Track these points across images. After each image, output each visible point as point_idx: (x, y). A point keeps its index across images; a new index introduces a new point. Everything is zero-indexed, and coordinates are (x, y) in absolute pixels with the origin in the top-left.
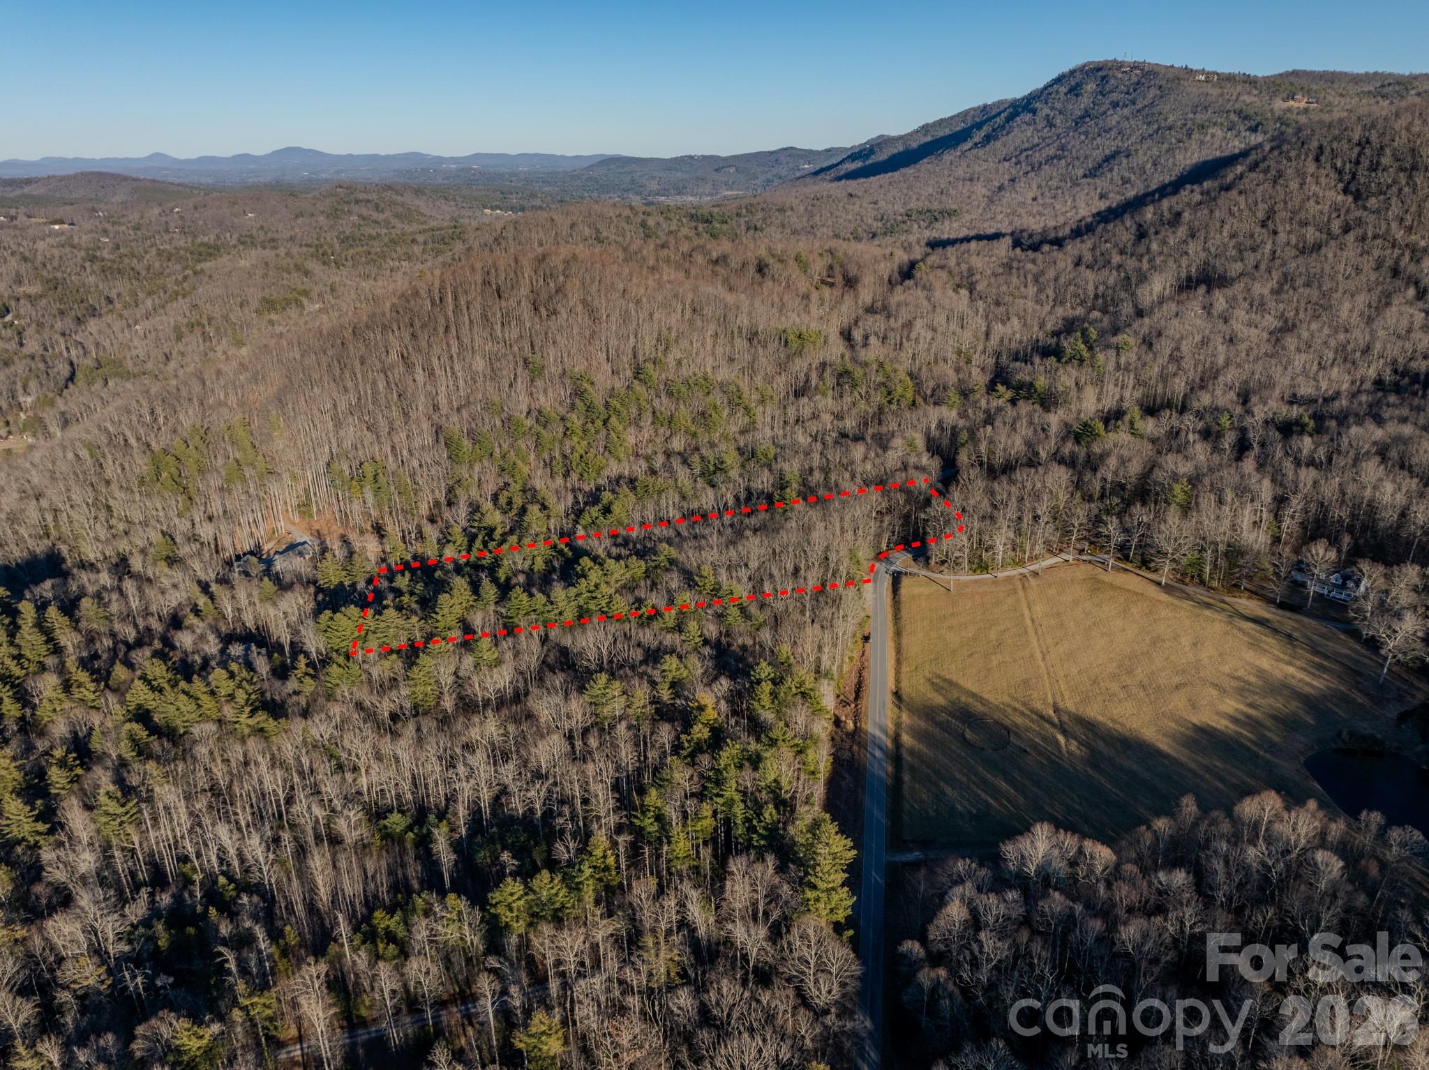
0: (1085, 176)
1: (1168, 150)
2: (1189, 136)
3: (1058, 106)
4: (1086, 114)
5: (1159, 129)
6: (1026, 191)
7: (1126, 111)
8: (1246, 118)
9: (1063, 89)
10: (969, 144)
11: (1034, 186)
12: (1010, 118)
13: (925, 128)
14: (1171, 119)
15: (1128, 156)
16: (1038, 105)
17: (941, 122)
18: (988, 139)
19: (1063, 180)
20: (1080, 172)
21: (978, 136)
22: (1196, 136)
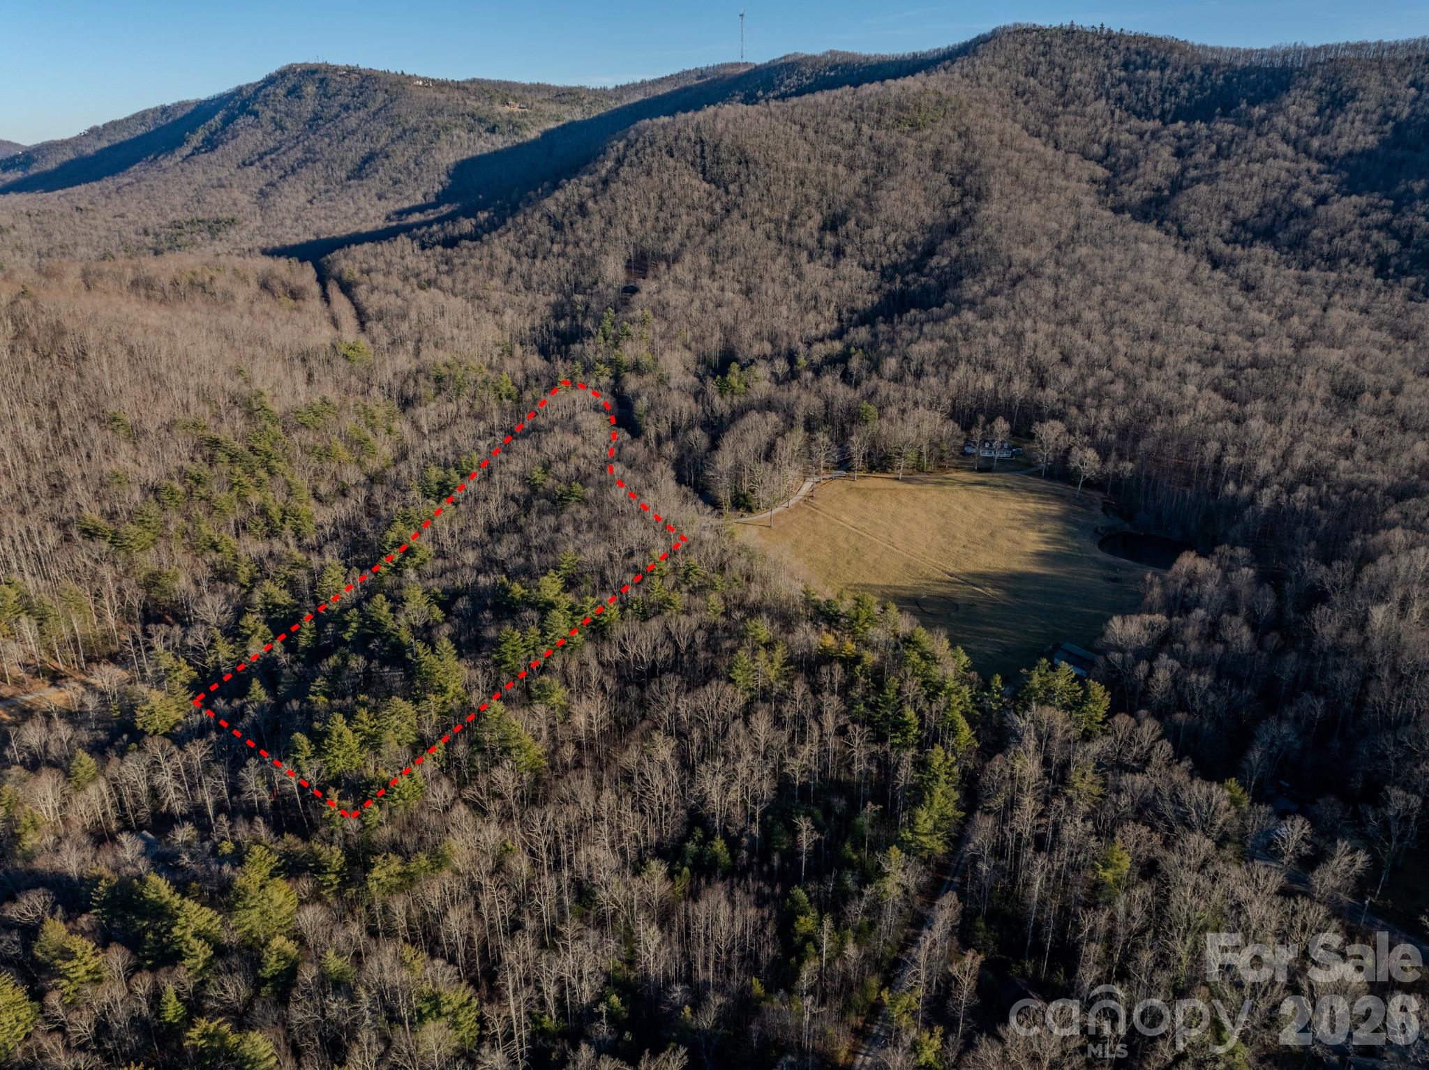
0: (349, 178)
1: (424, 151)
2: (438, 137)
3: (282, 108)
4: (316, 117)
5: (404, 131)
6: (293, 196)
7: (362, 114)
8: (480, 120)
9: (281, 92)
10: (187, 150)
11: (302, 191)
12: (228, 121)
13: (94, 132)
14: (413, 121)
15: (387, 157)
16: (257, 107)
17: (114, 125)
18: (211, 144)
19: (327, 181)
20: (344, 175)
21: (196, 139)
22: (443, 137)
